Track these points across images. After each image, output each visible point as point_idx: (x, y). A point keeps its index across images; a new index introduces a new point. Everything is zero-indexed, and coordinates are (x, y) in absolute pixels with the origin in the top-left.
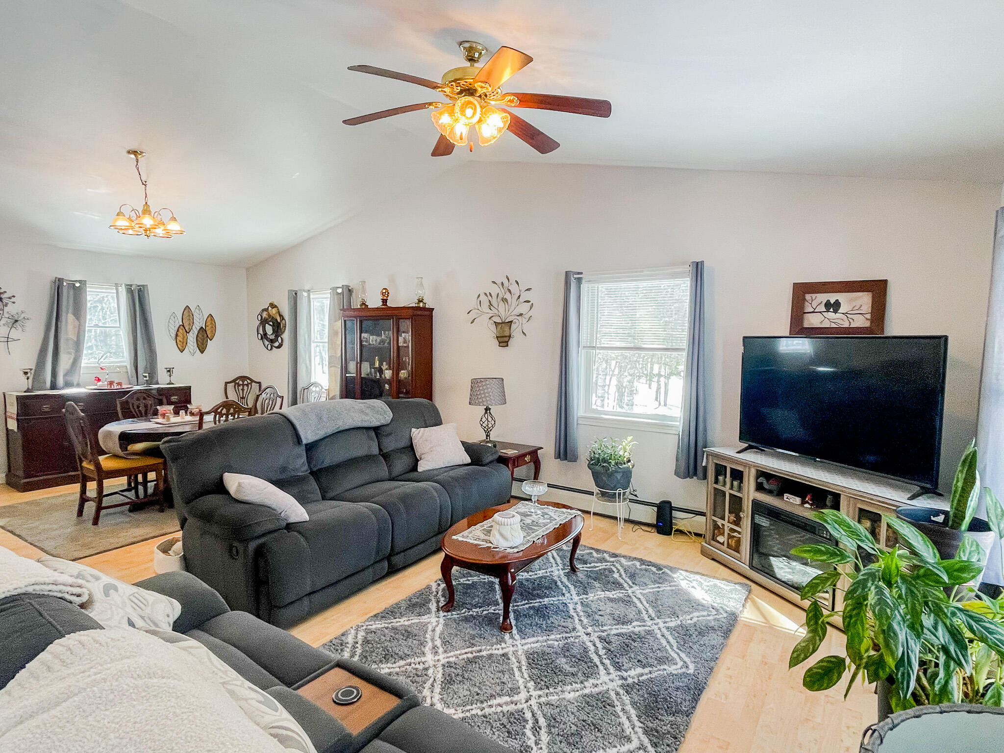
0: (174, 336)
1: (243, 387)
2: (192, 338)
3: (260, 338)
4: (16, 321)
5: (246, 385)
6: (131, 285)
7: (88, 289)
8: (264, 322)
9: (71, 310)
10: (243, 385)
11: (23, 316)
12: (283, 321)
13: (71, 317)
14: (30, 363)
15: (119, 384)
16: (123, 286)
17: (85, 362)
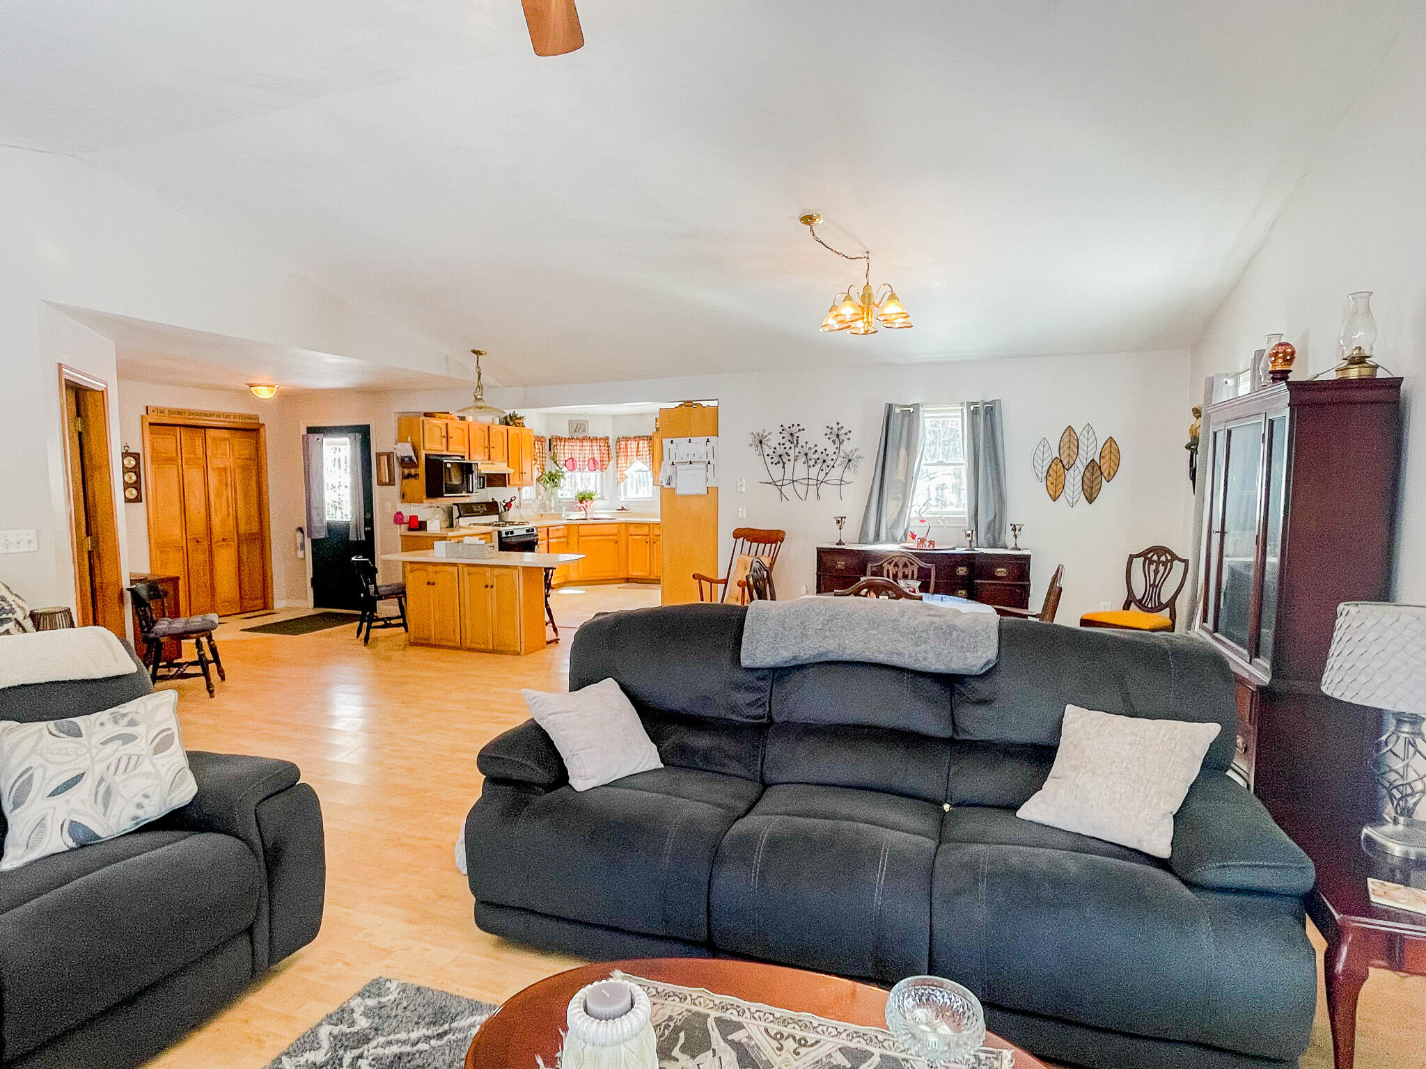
1: (1157, 567)
2: (1074, 479)
4: (850, 460)
5: (1162, 562)
6: (977, 403)
7: (922, 413)
9: (903, 444)
10: (1158, 563)
11: (855, 455)
13: (903, 452)
15: (932, 543)
16: (965, 404)
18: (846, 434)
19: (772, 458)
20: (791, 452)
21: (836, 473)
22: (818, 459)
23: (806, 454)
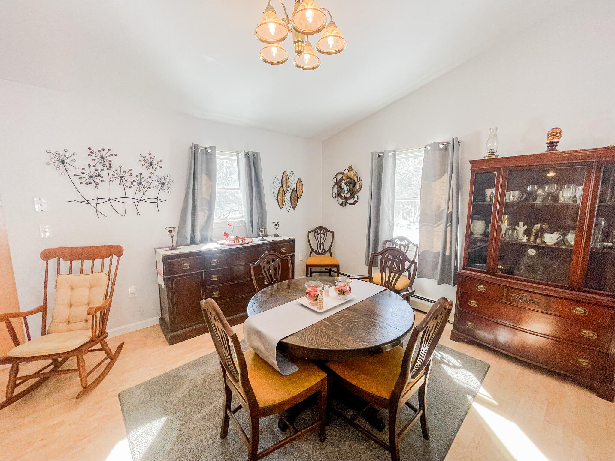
0: (276, 195)
2: (288, 197)
3: (334, 195)
4: (164, 184)
5: (322, 233)
6: (248, 153)
7: (217, 156)
8: (338, 184)
9: (204, 171)
11: (168, 180)
13: (204, 177)
14: (174, 222)
15: (243, 239)
16: (243, 152)
17: (216, 219)
18: (158, 163)
19: (80, 179)
20: (105, 174)
21: (152, 193)
22: (134, 181)
23: (121, 177)
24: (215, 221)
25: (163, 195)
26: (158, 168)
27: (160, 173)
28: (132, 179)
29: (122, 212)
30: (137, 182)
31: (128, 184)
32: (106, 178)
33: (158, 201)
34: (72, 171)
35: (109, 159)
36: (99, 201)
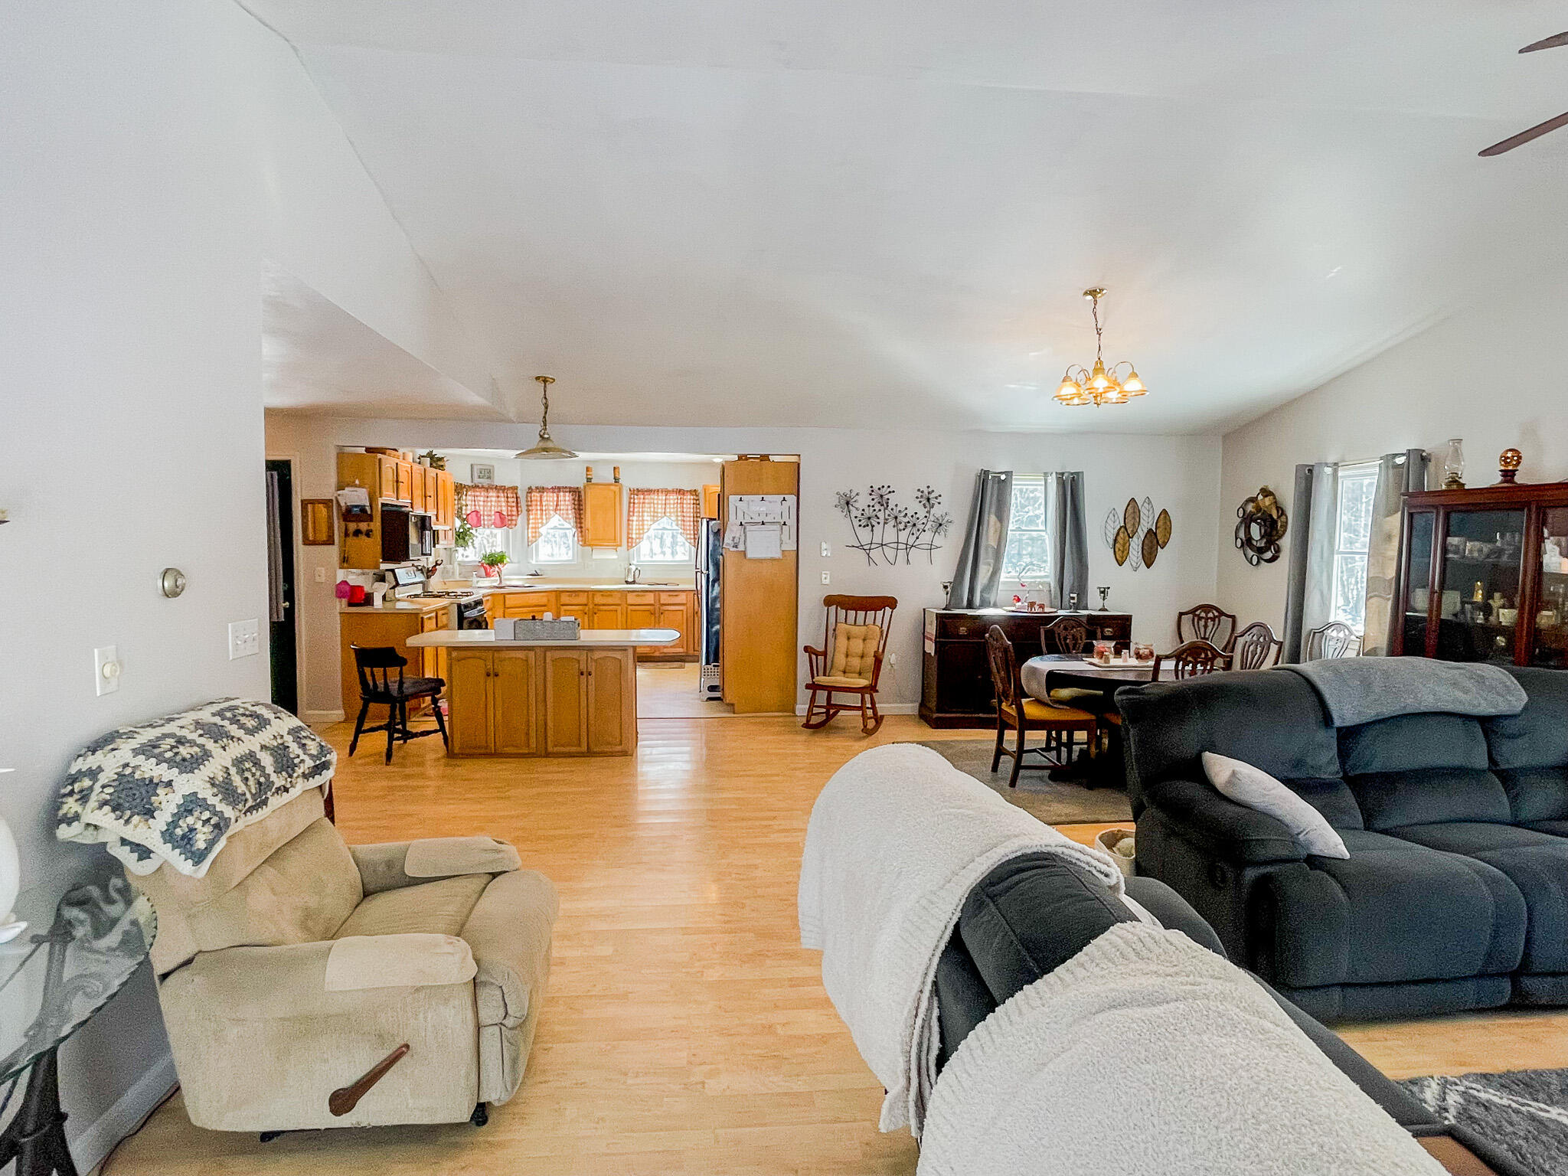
0: (1111, 542)
1: (1206, 623)
2: (1136, 544)
3: (1239, 545)
4: (940, 525)
5: (1211, 618)
6: (1063, 474)
7: (1013, 482)
8: (1247, 520)
9: (993, 510)
11: (946, 519)
12: (1284, 517)
13: (993, 518)
14: (949, 577)
15: (1042, 606)
16: (1054, 474)
17: (1003, 577)
18: (936, 498)
19: (860, 521)
20: (881, 515)
21: (926, 537)
22: (909, 522)
23: (896, 518)
24: (1002, 579)
25: (938, 540)
26: (936, 504)
27: (937, 511)
28: (906, 520)
29: (893, 562)
30: (911, 524)
31: (901, 526)
32: (882, 521)
33: (931, 547)
34: (854, 513)
35: (886, 497)
36: (873, 546)
